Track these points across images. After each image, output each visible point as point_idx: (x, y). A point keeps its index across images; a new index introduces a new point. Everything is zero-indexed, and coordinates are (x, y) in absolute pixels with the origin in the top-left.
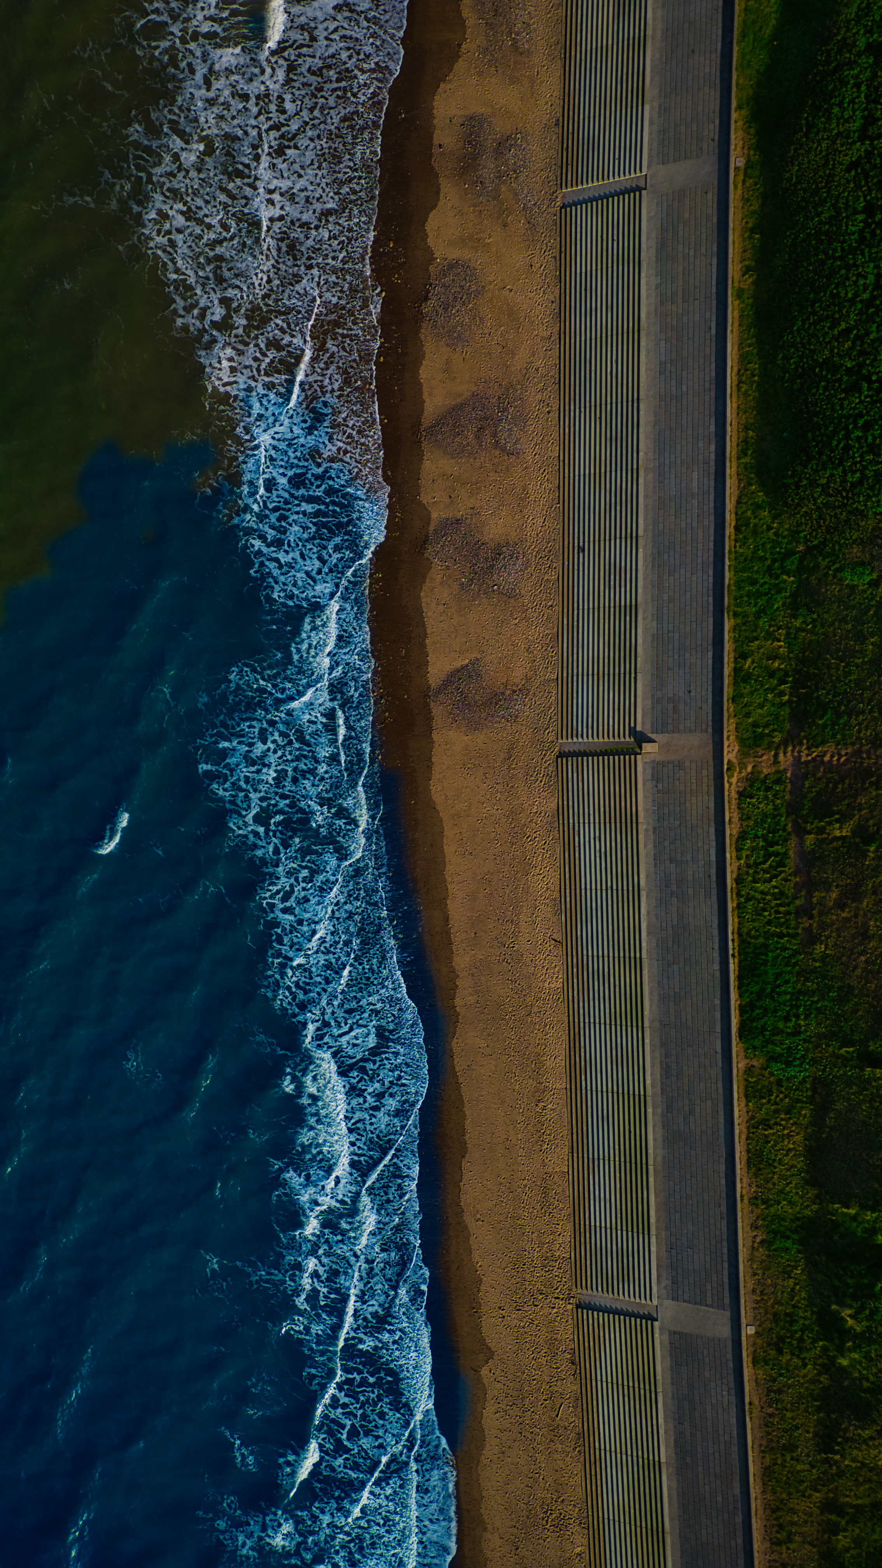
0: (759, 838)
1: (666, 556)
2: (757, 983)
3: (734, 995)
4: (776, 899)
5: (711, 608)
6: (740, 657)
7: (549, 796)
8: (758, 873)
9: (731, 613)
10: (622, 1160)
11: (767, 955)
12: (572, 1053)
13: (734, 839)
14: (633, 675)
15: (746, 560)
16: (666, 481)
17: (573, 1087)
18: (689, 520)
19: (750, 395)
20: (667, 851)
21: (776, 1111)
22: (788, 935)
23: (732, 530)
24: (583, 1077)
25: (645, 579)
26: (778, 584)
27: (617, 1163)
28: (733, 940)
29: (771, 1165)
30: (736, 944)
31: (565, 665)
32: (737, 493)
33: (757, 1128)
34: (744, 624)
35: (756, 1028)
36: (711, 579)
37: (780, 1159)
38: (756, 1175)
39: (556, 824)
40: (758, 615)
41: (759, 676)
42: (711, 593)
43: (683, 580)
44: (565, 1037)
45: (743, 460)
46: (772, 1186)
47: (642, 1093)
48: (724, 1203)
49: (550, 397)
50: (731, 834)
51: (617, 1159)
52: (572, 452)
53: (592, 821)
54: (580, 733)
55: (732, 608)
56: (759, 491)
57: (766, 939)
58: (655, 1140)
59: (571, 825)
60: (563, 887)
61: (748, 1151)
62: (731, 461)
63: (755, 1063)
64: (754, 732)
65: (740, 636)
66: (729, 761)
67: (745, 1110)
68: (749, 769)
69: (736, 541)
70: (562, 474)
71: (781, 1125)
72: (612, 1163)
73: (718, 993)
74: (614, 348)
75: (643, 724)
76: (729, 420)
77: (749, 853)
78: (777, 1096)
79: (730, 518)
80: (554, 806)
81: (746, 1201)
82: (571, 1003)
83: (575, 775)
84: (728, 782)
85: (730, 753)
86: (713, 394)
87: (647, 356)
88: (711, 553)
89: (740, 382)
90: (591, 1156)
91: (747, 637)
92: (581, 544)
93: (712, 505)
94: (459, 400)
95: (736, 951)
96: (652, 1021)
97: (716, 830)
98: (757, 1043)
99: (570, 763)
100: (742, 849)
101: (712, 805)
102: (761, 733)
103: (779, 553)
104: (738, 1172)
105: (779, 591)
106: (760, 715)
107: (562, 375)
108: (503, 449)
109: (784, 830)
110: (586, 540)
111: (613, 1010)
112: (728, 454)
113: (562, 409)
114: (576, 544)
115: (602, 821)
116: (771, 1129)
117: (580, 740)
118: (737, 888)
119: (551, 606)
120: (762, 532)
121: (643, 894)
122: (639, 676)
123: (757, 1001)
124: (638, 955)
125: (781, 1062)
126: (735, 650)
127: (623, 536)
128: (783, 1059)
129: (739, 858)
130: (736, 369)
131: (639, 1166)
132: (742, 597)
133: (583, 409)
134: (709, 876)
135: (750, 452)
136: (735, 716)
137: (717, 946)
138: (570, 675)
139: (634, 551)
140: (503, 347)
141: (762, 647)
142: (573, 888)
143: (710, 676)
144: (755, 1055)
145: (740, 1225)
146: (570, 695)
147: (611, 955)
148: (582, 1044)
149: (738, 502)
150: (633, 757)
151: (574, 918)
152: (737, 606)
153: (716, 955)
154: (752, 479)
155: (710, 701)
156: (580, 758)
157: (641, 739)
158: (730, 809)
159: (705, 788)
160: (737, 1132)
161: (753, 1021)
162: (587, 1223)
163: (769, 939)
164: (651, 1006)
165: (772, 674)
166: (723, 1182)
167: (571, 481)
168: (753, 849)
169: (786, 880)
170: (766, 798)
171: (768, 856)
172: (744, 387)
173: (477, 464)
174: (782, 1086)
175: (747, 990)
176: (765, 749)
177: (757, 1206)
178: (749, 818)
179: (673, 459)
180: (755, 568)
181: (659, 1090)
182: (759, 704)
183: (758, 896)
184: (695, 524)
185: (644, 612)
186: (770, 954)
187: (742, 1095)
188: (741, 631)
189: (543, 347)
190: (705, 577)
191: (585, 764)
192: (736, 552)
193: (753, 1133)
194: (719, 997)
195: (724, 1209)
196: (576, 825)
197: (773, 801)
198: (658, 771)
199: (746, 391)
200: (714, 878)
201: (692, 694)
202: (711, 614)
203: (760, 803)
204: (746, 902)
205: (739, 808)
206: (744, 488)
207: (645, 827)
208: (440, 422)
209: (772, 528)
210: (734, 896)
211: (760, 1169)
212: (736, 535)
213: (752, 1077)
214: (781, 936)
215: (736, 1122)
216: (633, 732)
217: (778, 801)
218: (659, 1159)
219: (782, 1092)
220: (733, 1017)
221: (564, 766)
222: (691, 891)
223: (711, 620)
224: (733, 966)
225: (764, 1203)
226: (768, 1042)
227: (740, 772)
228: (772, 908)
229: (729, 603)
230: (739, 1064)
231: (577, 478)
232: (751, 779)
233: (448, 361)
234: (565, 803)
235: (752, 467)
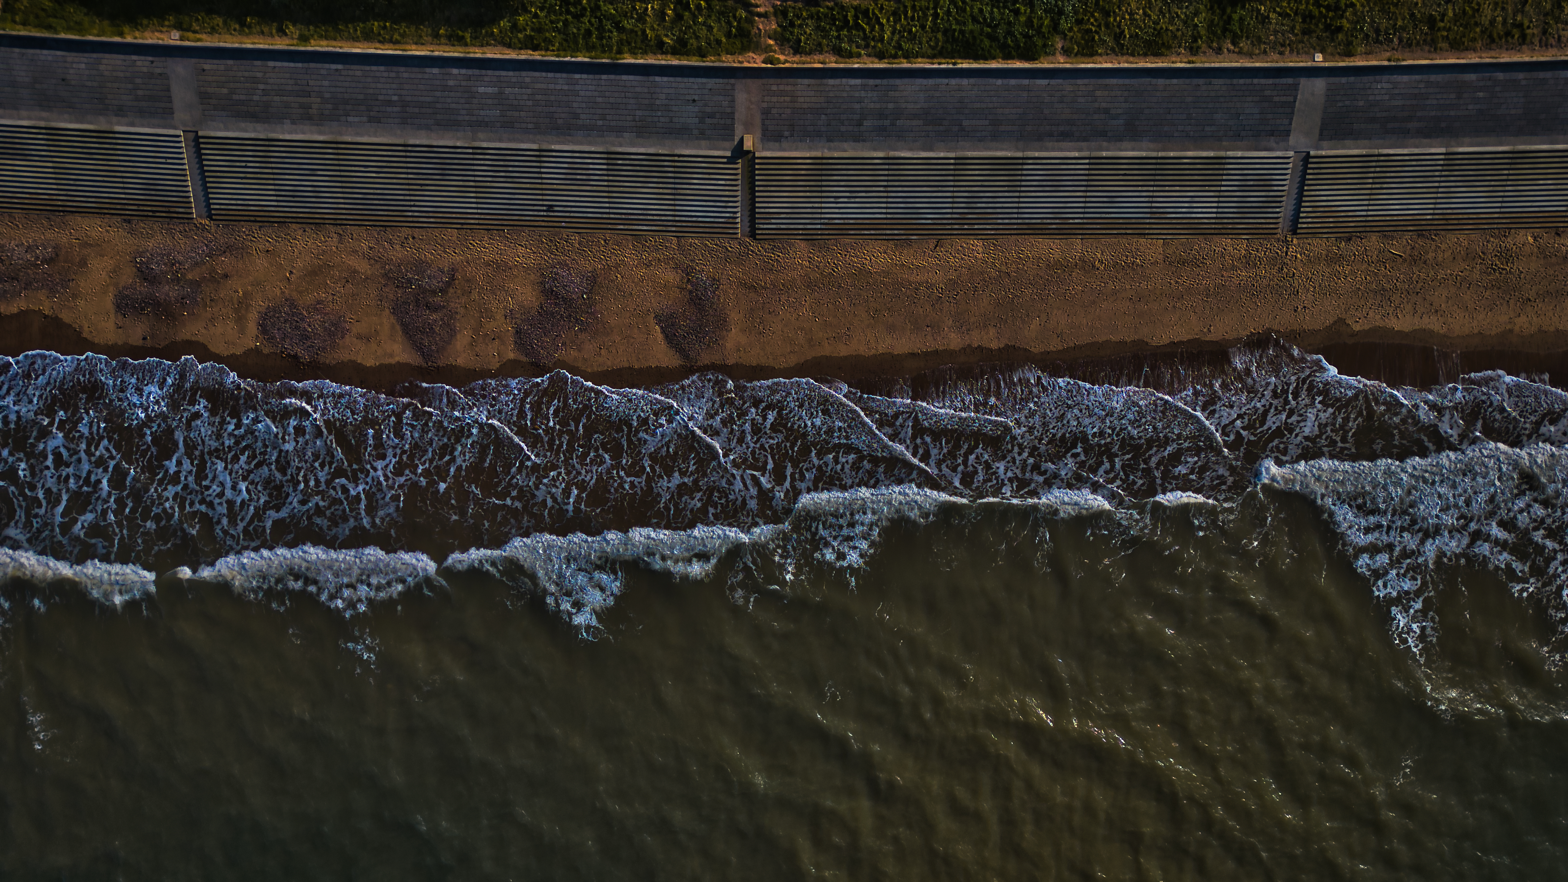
0: (839, 35)
1: (560, 121)
2: (982, 41)
3: (994, 65)
4: (900, 20)
5: (612, 77)
6: (661, 49)
7: (794, 249)
8: (874, 37)
9: (618, 56)
10: (1152, 183)
11: (955, 30)
12: (1047, 232)
13: (840, 59)
14: (676, 158)
15: (566, 40)
16: (486, 119)
17: (1081, 232)
18: (525, 97)
19: (405, 31)
20: (851, 128)
21: (1107, 26)
22: (935, 8)
23: (536, 53)
24: (1071, 221)
25: (581, 144)
26: (591, 8)
27: (1155, 188)
28: (940, 64)
29: (1159, 33)
30: (943, 61)
31: (664, 229)
32: (500, 48)
33: (1123, 45)
34: (629, 43)
35: (1025, 43)
36: (584, 76)
37: (1154, 23)
38: (1169, 47)
39: (821, 242)
40: (621, 29)
41: (681, 30)
42: (597, 76)
43: (584, 105)
44: (1032, 239)
45: (468, 40)
46: (1180, 33)
47: (1087, 161)
48: (1196, 81)
49: (398, 236)
50: (836, 63)
51: (1151, 189)
52: (454, 216)
53: (819, 205)
54: (732, 215)
55: (613, 55)
56: (499, 25)
57: (939, 31)
58: (1133, 150)
59: (823, 227)
60: (884, 237)
61: (1145, 55)
62: (469, 53)
63: (1060, 45)
64: (735, 36)
65: (641, 48)
66: (764, 62)
67: (1105, 57)
68: (771, 42)
69: (547, 50)
70: (475, 227)
71: (1121, 21)
72: (1155, 194)
73: (992, 81)
74: (353, 168)
75: (724, 149)
76: (428, 53)
77: (854, 46)
78: (1092, 24)
79: (524, 55)
80: (803, 244)
81: (1194, 59)
82: (998, 232)
83: (773, 221)
84: (784, 64)
85: (755, 60)
86: (402, 69)
87: (362, 135)
88: (558, 75)
89: (391, 41)
90: (1149, 216)
91: (642, 42)
92: (545, 208)
93: (511, 73)
94: (398, 327)
95: (950, 61)
96: (1018, 149)
97: (831, 78)
98: (1040, 43)
99: (762, 226)
100: (850, 51)
101: (806, 81)
102: (736, 30)
103: (560, 6)
104: (1165, 65)
105: (598, 8)
106: (719, 30)
107: (378, 223)
108: (449, 284)
109: (832, 9)
110: (541, 203)
111: (1006, 189)
112: (461, 55)
113: (412, 225)
114: (545, 214)
115: (819, 194)
116: (1124, 31)
117: (739, 215)
118: (889, 58)
119: (605, 241)
120: (540, 23)
121: (892, 154)
122: (677, 152)
123: (999, 41)
124: (952, 161)
125: (1059, 20)
126: (655, 54)
127: (538, 164)
128: (1056, 17)
129: (859, 55)
130: (378, 45)
131: (1158, 167)
132: (603, 46)
133: (412, 203)
134: (876, 86)
135: (460, 33)
136: (719, 55)
137: (945, 81)
138: (674, 224)
139: (554, 154)
140: (348, 281)
141: (652, 26)
142: (885, 227)
143: (679, 79)
144: (1052, 45)
145: (1217, 65)
146: (694, 224)
147: (951, 189)
148: (1039, 221)
149: (509, 46)
150: (757, 161)
151: (915, 227)
152: (611, 50)
153: (953, 82)
154: (487, 32)
155: (704, 80)
156: (757, 216)
157: (739, 152)
158: (810, 63)
159: (789, 88)
160: (1126, 65)
161: (1019, 47)
162: (1213, 221)
163: (939, 28)
164: (1002, 150)
165: (679, 17)
166: (1175, 81)
167: (482, 217)
168: (850, 41)
169: (882, 9)
170: (800, 26)
171: (857, 26)
172: (396, 36)
173: (462, 311)
174: (1083, 19)
175: (989, 51)
176: (753, 26)
177: (1199, 48)
178: (820, 44)
179: (464, 112)
180: (575, 31)
181: (1084, 144)
182: (708, 31)
183: (896, 37)
184: (529, 91)
185: (614, 145)
186: (954, 27)
187: (1091, 60)
188: (636, 47)
189: (349, 242)
190: (581, 82)
191: (763, 210)
192: (558, 50)
193: (1128, 49)
194: (994, 80)
195: (1201, 81)
196: (822, 221)
197: (804, 20)
198: (770, 136)
199: (400, 35)
200: (878, 82)
201: (696, 98)
202: (618, 77)
203: (805, 33)
204: (902, 50)
205: (810, 54)
206: (495, 40)
207: (826, 151)
208: (419, 348)
209: (536, 13)
210: (896, 61)
211: (1163, 44)
212: (541, 50)
213: (1074, 49)
214: (936, 16)
215: (1117, 66)
216: (731, 160)
217: (804, 14)
218: (1151, 145)
219: (1089, 20)
220: (1015, 66)
221: (764, 232)
222: (891, 106)
223: (624, 77)
224: (965, 65)
225: (1195, 40)
226: (1039, 32)
227: (775, 51)
228: (909, 24)
229: (608, 58)
230: (1061, 62)
231: (479, 211)
232: (782, 39)
233: (359, 337)
234: (801, 232)
235: (475, 32)
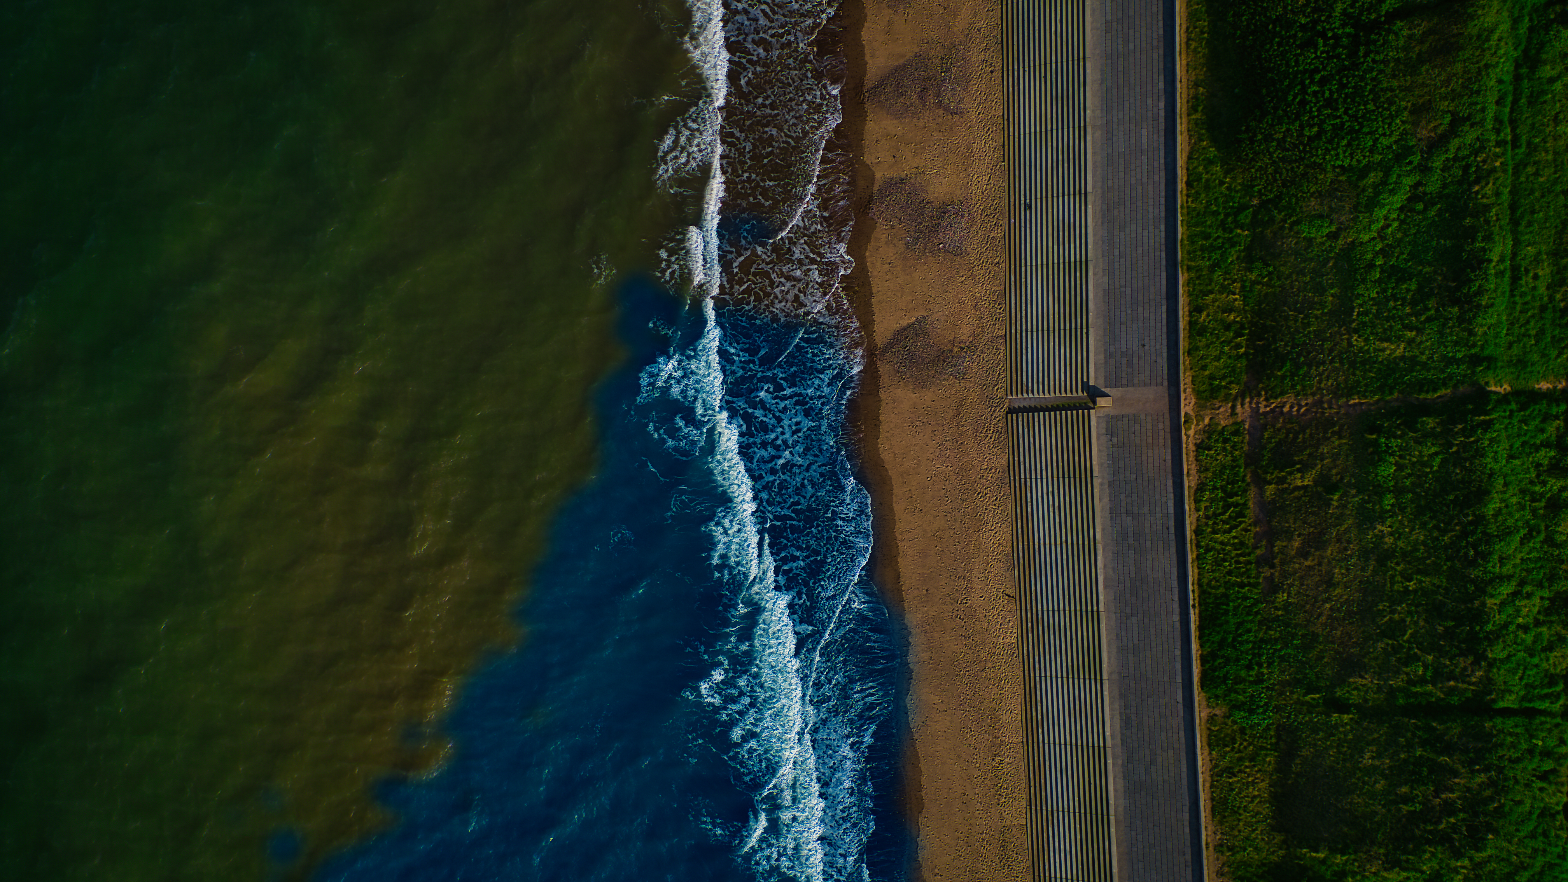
0: (1217, 489)
1: (1116, 212)
2: (1218, 633)
3: (1195, 646)
4: (1236, 550)
5: (1164, 262)
6: (1194, 310)
7: (999, 452)
8: (1217, 524)
9: (1185, 267)
10: (1083, 811)
11: (1228, 605)
12: (1028, 707)
13: (1192, 491)
14: (1085, 330)
15: (1198, 214)
16: (1115, 139)
17: (1030, 741)
18: (1139, 176)
19: (1199, 52)
20: (1123, 504)
21: (1240, 759)
22: (1249, 584)
23: (1184, 185)
24: (1040, 731)
25: (1094, 235)
26: (1232, 238)
27: (1077, 814)
28: (1193, 591)
29: (1236, 812)
30: (1196, 595)
31: (1013, 321)
32: (1187, 149)
33: (1221, 776)
34: (1198, 278)
35: (1218, 677)
36: (1163, 234)
37: (1245, 806)
38: (1221, 823)
39: (1007, 480)
40: (1212, 268)
41: (1214, 329)
42: (1163, 248)
43: (1134, 235)
44: (1021, 691)
45: (1194, 117)
46: (1237, 833)
47: (1102, 744)
48: (1188, 851)
49: (993, 57)
50: (1189, 486)
51: (1077, 810)
52: (1016, 111)
53: (1044, 476)
54: (1030, 388)
55: (1185, 262)
56: (1210, 147)
57: (1226, 589)
58: (1115, 790)
59: (1023, 481)
60: (1015, 543)
61: (1212, 799)
62: (1181, 118)
63: (1218, 712)
64: (1211, 384)
65: (1194, 290)
66: (1186, 414)
67: (1208, 758)
68: (1207, 421)
69: (1188, 196)
70: (1006, 133)
71: (1245, 773)
72: (1072, 815)
73: (1178, 644)
74: (1059, 8)
75: (1096, 378)
76: (1178, 77)
77: (1207, 504)
78: (1241, 744)
79: (1181, 175)
80: (1004, 462)
81: (1211, 848)
82: (1026, 657)
83: (1026, 430)
84: (1186, 434)
85: (1187, 406)
86: (1161, 52)
87: (1092, 15)
88: (1163, 208)
89: (1189, 39)
90: (1050, 809)
91: (1201, 291)
92: (1028, 201)
93: (1162, 161)
94: (901, 61)
95: (1196, 601)
96: (1110, 674)
97: (1174, 483)
98: (1219, 692)
99: (1020, 419)
100: (1201, 500)
101: (1169, 458)
102: (1218, 385)
103: (1232, 207)
104: (1203, 820)
105: (1233, 245)
106: (1216, 367)
107: (1005, 36)
108: (947, 109)
109: (1243, 481)
110: (1033, 197)
111: (1070, 664)
112: (1178, 111)
113: (1005, 69)
114: (1022, 202)
115: (1055, 476)
116: (1236, 776)
117: (1031, 396)
118: (1197, 539)
119: (998, 263)
120: (1215, 187)
121: (1100, 547)
122: (1091, 331)
123: (1218, 650)
124: (1095, 608)
125: (1244, 710)
126: (1189, 304)
127: (1072, 193)
128: (1246, 707)
129: (1198, 510)
130: (1184, 27)
131: (1100, 817)
132: (1195, 252)
133: (1027, 69)
134: (1168, 528)
135: (1200, 108)
136: (1191, 369)
137: (1176, 598)
138: (1019, 332)
139: (1083, 208)
140: (945, 9)
141: (1217, 301)
142: (1026, 543)
143: (1165, 329)
144: (1217, 704)
145: (1206, 872)
146: (1019, 351)
147: (1067, 609)
148: (1039, 698)
149: (1190, 158)
150: (1086, 411)
151: (1027, 573)
152: (1190, 260)
153: (1176, 606)
154: (1203, 135)
155: (1165, 355)
156: (1030, 414)
157: (1094, 393)
158: (1188, 461)
159: (1161, 441)
160: (1201, 780)
161: (1214, 671)
162: (1047, 875)
163: (1229, 589)
164: (1109, 658)
165: (1228, 327)
166: (1187, 830)
167: (1017, 140)
168: (1212, 500)
169: (1246, 530)
170: (1224, 449)
171: (1227, 507)
172: (1193, 45)
173: (921, 124)
174: (1246, 734)
175: (1208, 640)
176: (1222, 401)
177: (1222, 853)
178: (1207, 470)
179: (1121, 116)
180: (1208, 223)
181: (1119, 741)
182: (1215, 356)
183: (1218, 546)
184: (1145, 180)
185: (1095, 267)
186: (1231, 604)
187: (1205, 744)
188: (1195, 284)
189: (984, 8)
190: (1157, 231)
191: (1036, 419)
192: (1188, 207)
193: (1217, 781)
194: (1179, 647)
195: (1188, 857)
196: (1028, 480)
197: (1231, 453)
198: (1112, 424)
199: (1195, 48)
200: (1172, 530)
201: (1147, 348)
202: (1164, 268)
203: (1218, 454)
204: (1205, 553)
205: (1197, 460)
206: (1195, 143)
207: (1100, 480)
208: (881, 84)
209: (1224, 183)
210: (1194, 547)
211: (1225, 817)
212: (1188, 190)
213: (1215, 726)
214: (1242, 585)
215: (1200, 770)
216: (1086, 386)
217: (1237, 453)
218: (1121, 809)
219: (1245, 740)
220: (1194, 667)
221: (1015, 422)
222: (1148, 544)
223: (1164, 274)
224: (1193, 617)
225: (1230, 849)
226: (1230, 690)
227: (1197, 425)
228: (1232, 558)
229: (1182, 257)
230: (1201, 714)
231: (1022, 136)
232: (1209, 431)
233: (890, 23)
234: (1016, 459)
235: (1203, 123)
